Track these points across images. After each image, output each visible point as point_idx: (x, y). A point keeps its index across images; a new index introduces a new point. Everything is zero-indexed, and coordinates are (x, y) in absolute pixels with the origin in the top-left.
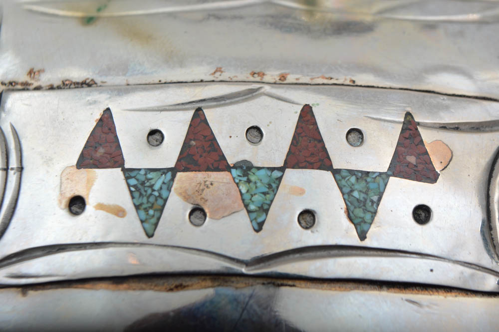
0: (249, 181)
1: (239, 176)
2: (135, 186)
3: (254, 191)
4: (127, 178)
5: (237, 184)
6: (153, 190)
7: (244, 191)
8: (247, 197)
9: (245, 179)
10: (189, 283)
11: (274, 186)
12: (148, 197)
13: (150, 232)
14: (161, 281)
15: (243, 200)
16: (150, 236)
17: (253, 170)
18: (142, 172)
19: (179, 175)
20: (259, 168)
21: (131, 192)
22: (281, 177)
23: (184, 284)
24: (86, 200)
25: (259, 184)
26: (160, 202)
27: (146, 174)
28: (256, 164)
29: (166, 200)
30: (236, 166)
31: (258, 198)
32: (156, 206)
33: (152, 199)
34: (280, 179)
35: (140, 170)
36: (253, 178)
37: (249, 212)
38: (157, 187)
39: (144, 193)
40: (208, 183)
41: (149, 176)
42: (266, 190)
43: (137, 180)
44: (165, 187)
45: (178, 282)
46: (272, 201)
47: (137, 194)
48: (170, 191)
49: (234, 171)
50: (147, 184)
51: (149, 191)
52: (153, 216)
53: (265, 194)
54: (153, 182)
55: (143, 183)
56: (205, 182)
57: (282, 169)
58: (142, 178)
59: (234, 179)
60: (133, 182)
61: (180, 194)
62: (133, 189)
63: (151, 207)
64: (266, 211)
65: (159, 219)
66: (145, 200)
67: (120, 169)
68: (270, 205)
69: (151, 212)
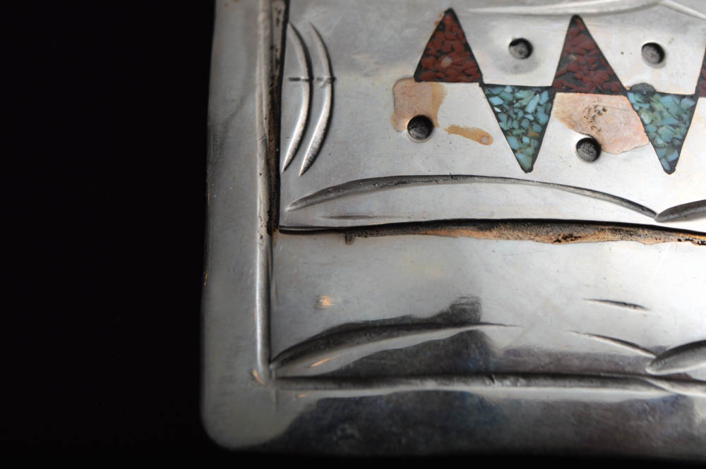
0: (652, 110)
1: (638, 102)
2: (499, 106)
3: (659, 122)
4: (488, 96)
5: (637, 111)
6: (526, 113)
7: (647, 121)
8: (652, 128)
9: (646, 106)
10: (583, 234)
11: (685, 117)
12: (520, 122)
13: (528, 165)
14: (543, 230)
15: (647, 132)
16: (528, 170)
17: (657, 96)
18: (508, 90)
19: (559, 96)
20: (663, 94)
21: (496, 114)
22: (694, 107)
23: (575, 234)
24: (434, 121)
25: (665, 114)
26: (537, 128)
27: (513, 93)
28: (659, 88)
29: (544, 127)
30: (634, 90)
31: (666, 131)
32: (531, 133)
33: (525, 124)
34: (692, 109)
35: (504, 86)
36: (658, 106)
37: (656, 147)
38: (530, 109)
39: (514, 116)
40: (600, 108)
41: (519, 95)
42: (675, 122)
43: (503, 99)
44: (540, 109)
45: (566, 232)
46: (684, 137)
47: (503, 117)
48: (549, 115)
49: (631, 95)
50: (517, 105)
51: (521, 114)
52: (529, 145)
53: (674, 126)
54: (524, 102)
55: (511, 104)
56: (596, 107)
57: (694, 98)
58: (510, 97)
59: (632, 105)
60: (496, 101)
61: (563, 120)
62: (498, 110)
63: (526, 134)
64: (679, 148)
65: (537, 149)
66: (515, 125)
67: (477, 85)
68: (682, 140)
69: (526, 140)
